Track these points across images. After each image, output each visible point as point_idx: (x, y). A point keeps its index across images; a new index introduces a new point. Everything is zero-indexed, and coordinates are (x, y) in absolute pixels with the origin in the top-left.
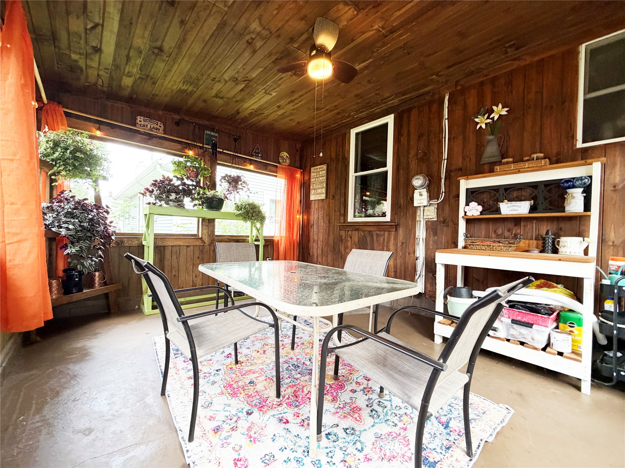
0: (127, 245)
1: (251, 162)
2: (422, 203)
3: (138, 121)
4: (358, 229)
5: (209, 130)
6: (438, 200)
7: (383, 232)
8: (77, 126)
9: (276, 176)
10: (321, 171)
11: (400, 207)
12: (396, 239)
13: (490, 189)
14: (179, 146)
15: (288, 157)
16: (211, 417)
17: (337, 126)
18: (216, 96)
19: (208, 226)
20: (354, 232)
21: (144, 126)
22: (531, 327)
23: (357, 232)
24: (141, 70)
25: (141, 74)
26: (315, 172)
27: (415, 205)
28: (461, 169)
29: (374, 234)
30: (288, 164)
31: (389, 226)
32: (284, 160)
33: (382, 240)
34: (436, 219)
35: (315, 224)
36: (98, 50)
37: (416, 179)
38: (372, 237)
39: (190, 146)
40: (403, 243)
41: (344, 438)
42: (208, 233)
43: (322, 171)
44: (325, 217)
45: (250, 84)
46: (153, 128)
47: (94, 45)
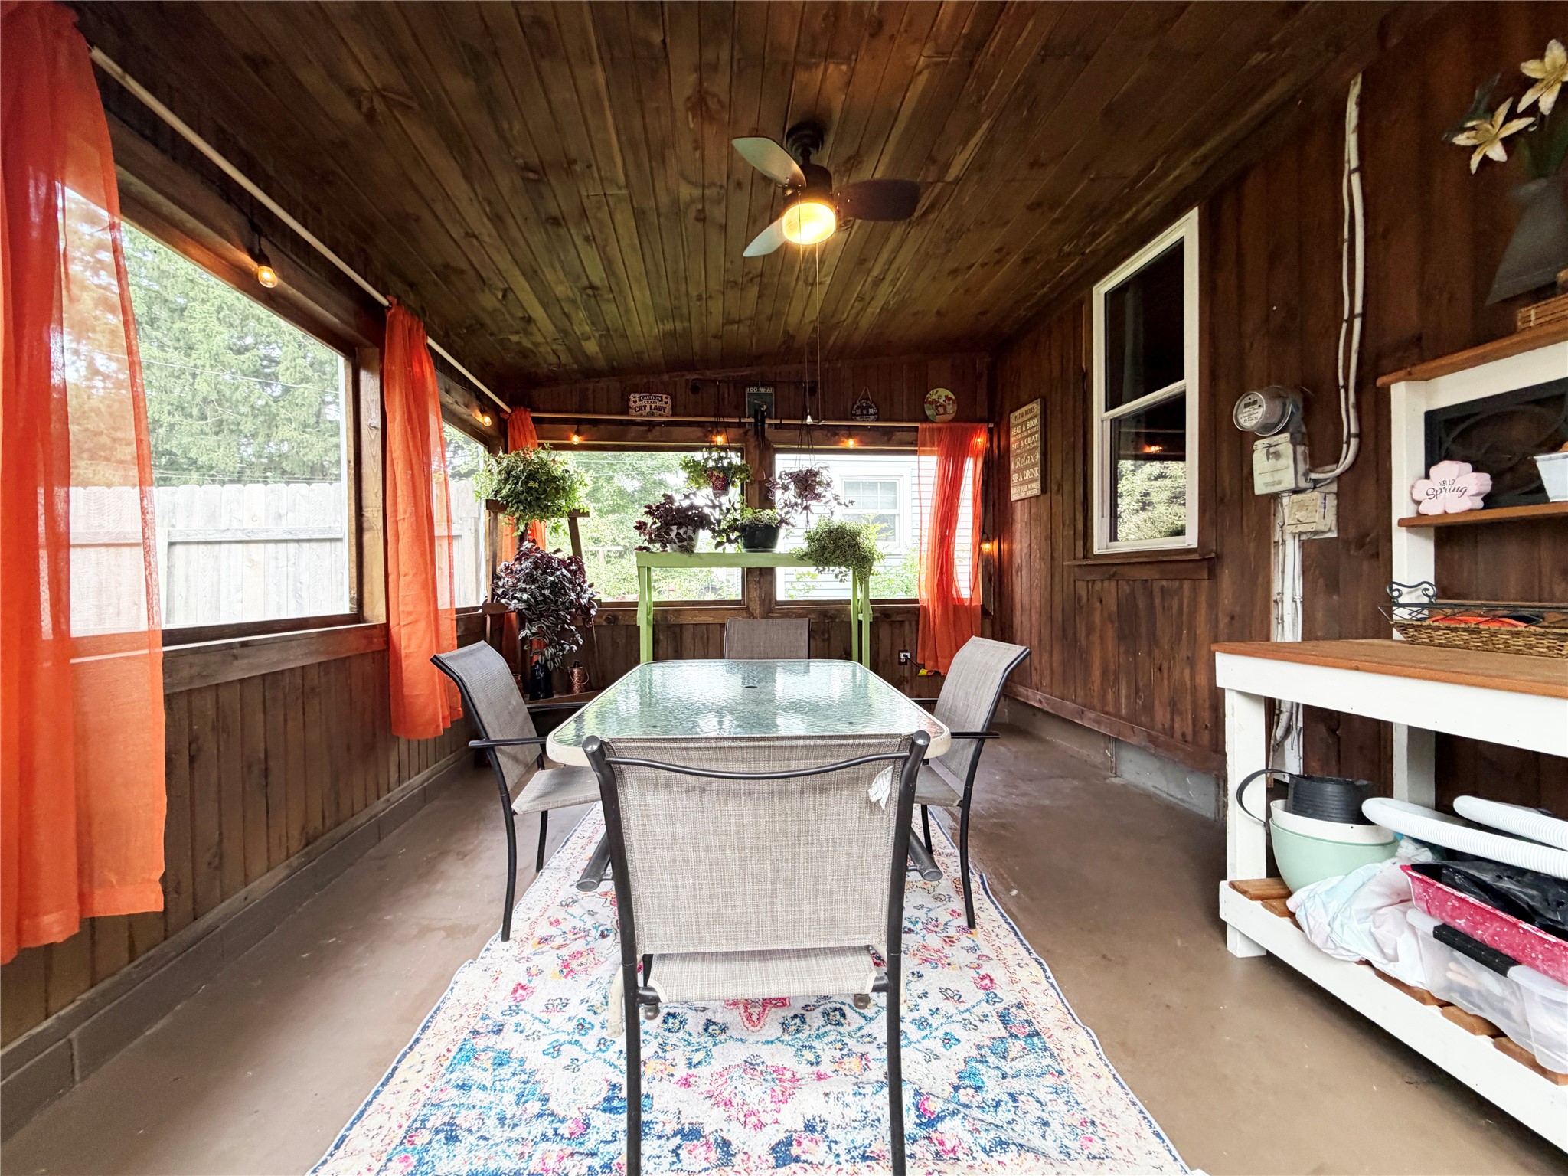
0: (622, 622)
1: (850, 432)
2: (1280, 482)
3: (631, 404)
4: (1115, 573)
5: (753, 386)
6: (1337, 462)
7: (1177, 583)
8: (550, 435)
9: (914, 453)
10: (1029, 420)
11: (1222, 500)
12: (1213, 604)
13: (1527, 399)
14: (697, 432)
15: (950, 399)
16: (557, 921)
17: (1052, 289)
18: (729, 321)
19: (759, 582)
20: (1106, 583)
21: (641, 409)
22: (1502, 971)
23: (1113, 583)
24: (593, 324)
25: (597, 330)
26: (1018, 425)
27: (1260, 488)
28: (1418, 339)
29: (1157, 586)
30: (950, 417)
31: (1191, 565)
32: (941, 409)
33: (1175, 606)
34: (1334, 535)
35: (1024, 564)
36: (529, 320)
37: (1247, 405)
38: (1151, 595)
39: (717, 428)
40: (1232, 618)
41: (690, 1034)
42: (760, 597)
43: (1031, 418)
44: (1043, 542)
45: (765, 280)
46: (655, 408)
47: (521, 315)
